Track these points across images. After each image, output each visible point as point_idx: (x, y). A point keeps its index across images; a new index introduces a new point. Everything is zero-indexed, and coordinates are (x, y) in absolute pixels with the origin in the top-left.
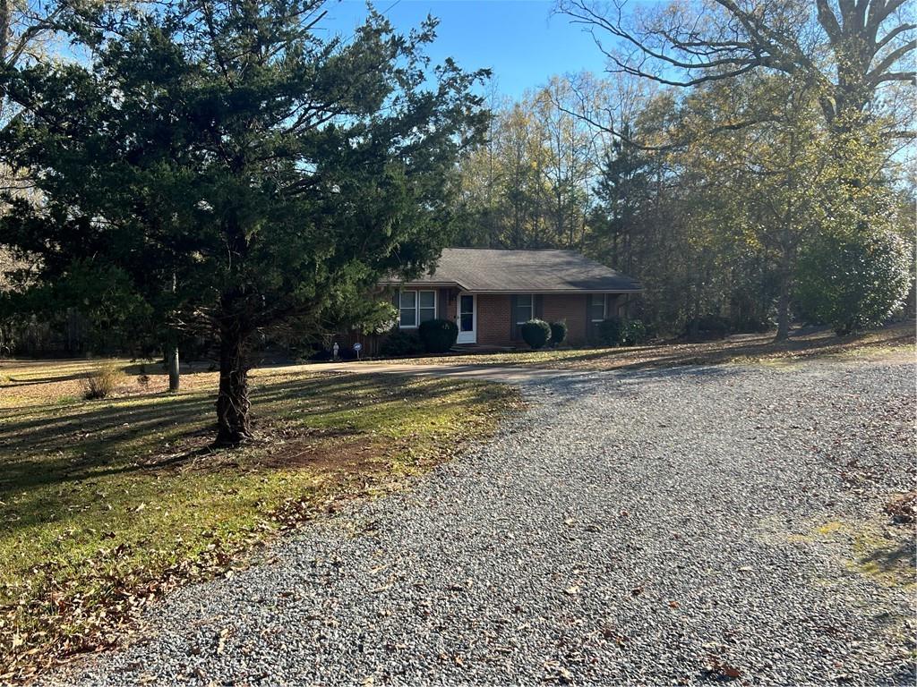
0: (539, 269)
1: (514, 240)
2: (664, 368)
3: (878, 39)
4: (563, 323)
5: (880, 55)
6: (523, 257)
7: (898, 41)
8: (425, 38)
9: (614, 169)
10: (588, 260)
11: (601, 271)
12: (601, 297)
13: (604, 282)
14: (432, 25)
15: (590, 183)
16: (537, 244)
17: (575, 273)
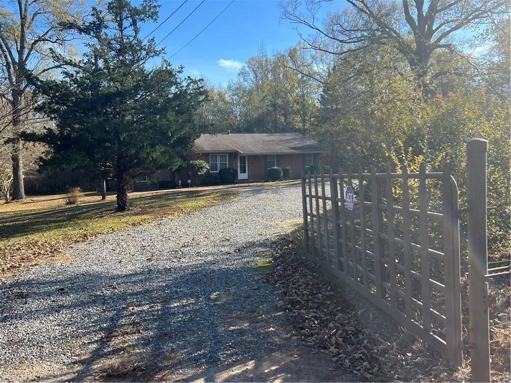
0: (279, 142)
3: (434, 29)
4: (289, 168)
7: (444, 29)
11: (310, 142)
12: (310, 155)
17: (296, 143)
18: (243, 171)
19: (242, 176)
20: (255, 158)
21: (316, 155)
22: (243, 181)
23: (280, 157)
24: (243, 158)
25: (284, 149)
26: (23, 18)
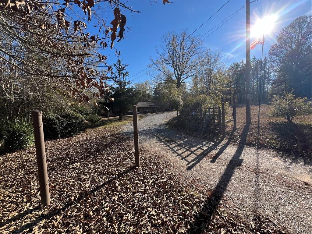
0: (146, 104)
1: (143, 101)
3: (181, 79)
4: (149, 110)
6: (145, 103)
9: (155, 91)
10: (151, 103)
12: (153, 107)
13: (153, 105)
16: (146, 101)
20: (141, 108)
23: (147, 108)
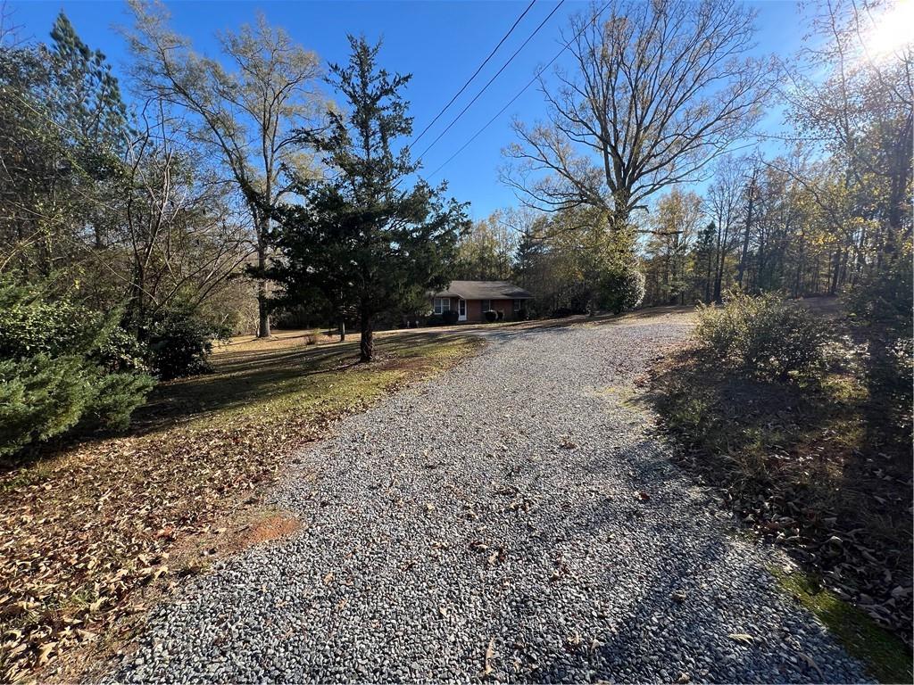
1: (482, 277)
2: (544, 328)
3: (631, 192)
4: (502, 311)
5: (632, 198)
6: (489, 284)
7: (640, 193)
8: (443, 189)
10: (512, 285)
11: (517, 290)
12: (518, 300)
13: (519, 294)
14: (446, 184)
15: (513, 253)
17: (507, 290)
18: (463, 313)
19: (462, 318)
20: (472, 302)
21: (523, 301)
22: (463, 323)
23: (494, 302)
24: (463, 303)
25: (498, 295)
26: (269, 171)
